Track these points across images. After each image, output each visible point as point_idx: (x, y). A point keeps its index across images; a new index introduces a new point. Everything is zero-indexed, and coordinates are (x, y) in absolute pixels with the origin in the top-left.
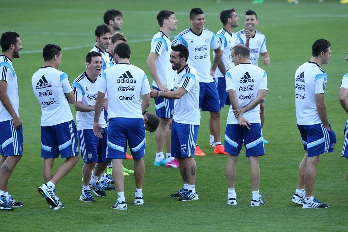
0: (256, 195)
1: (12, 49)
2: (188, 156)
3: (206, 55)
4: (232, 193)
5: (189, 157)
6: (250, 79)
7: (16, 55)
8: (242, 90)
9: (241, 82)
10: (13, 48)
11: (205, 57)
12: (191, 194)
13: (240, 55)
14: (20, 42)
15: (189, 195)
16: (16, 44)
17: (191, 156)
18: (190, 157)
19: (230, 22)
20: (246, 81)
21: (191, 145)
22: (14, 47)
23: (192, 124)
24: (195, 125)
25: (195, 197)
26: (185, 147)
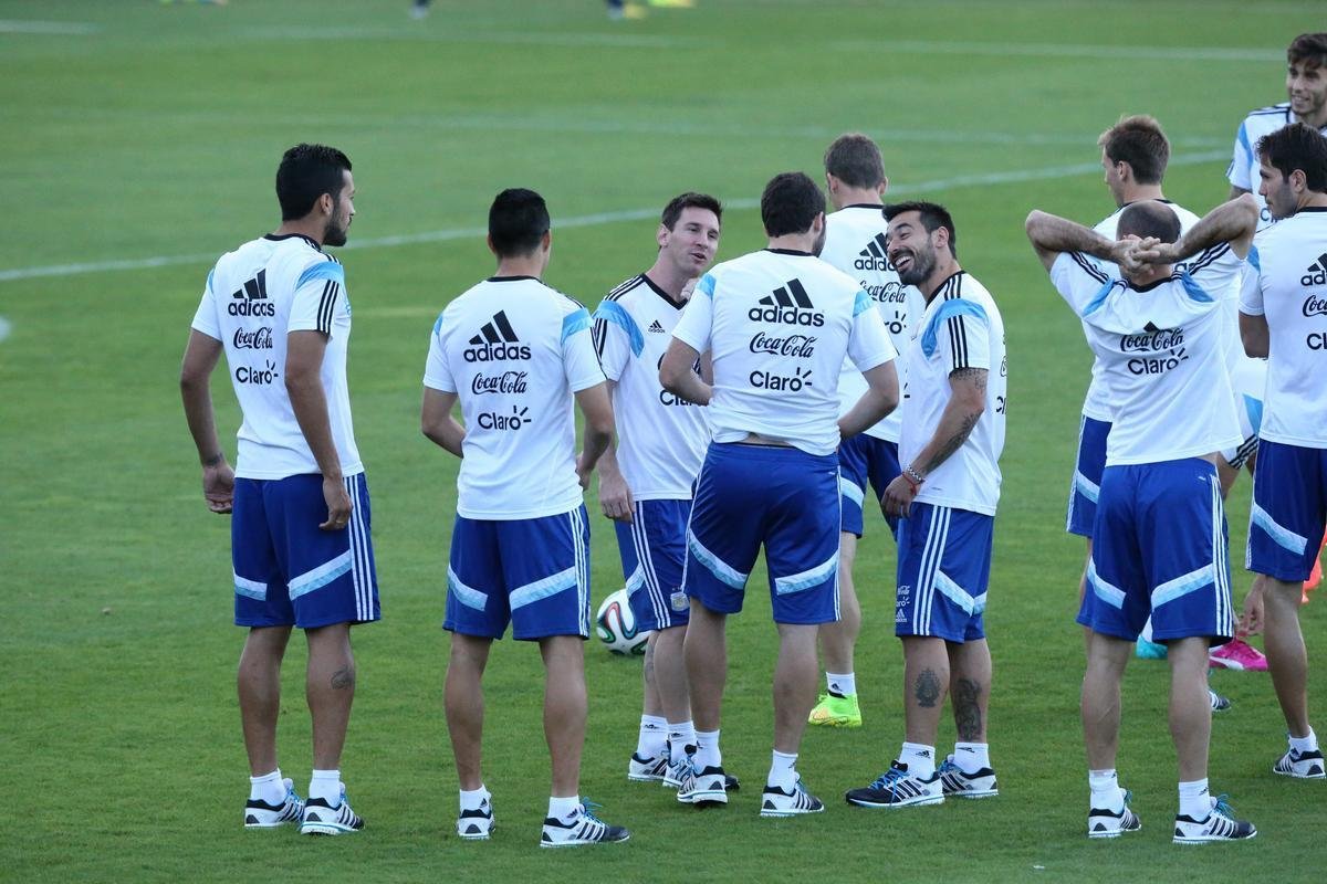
0: (1196, 797)
1: (323, 212)
2: (915, 632)
4: (1107, 790)
5: (918, 636)
7: (333, 237)
10: (329, 210)
12: (900, 781)
14: (353, 188)
15: (892, 784)
16: (338, 195)
17: (928, 633)
18: (925, 637)
21: (932, 590)
22: (331, 205)
23: (943, 505)
24: (954, 510)
25: (919, 793)
26: (906, 596)
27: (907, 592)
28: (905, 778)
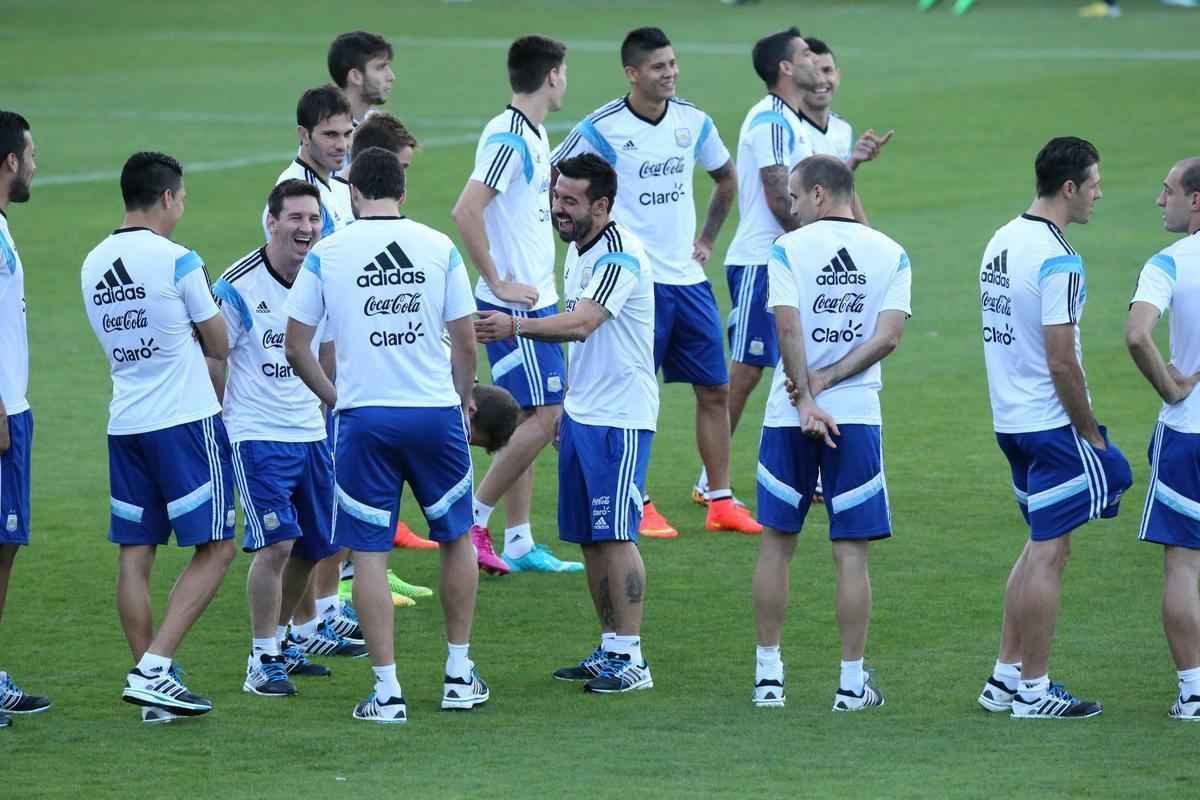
3: (679, 192)
6: (854, 272)
8: (823, 309)
9: (821, 280)
11: (675, 196)
13: (820, 188)
19: (790, 73)
20: (837, 281)
24: (639, 431)
25: (640, 679)
26: (606, 506)
27: (607, 502)
28: (629, 667)
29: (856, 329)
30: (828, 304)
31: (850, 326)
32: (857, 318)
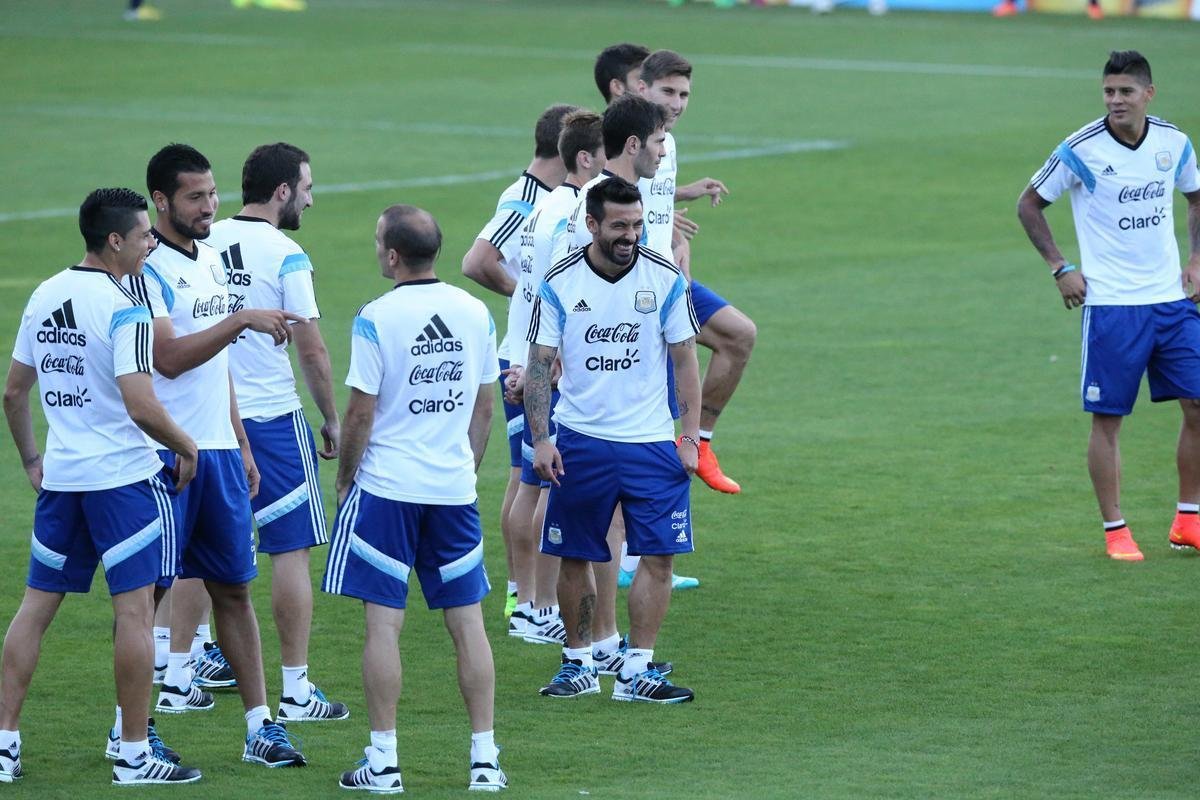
3: (1160, 216)
11: (1156, 220)
29: (456, 398)
30: (426, 374)
31: (450, 395)
32: (456, 387)
